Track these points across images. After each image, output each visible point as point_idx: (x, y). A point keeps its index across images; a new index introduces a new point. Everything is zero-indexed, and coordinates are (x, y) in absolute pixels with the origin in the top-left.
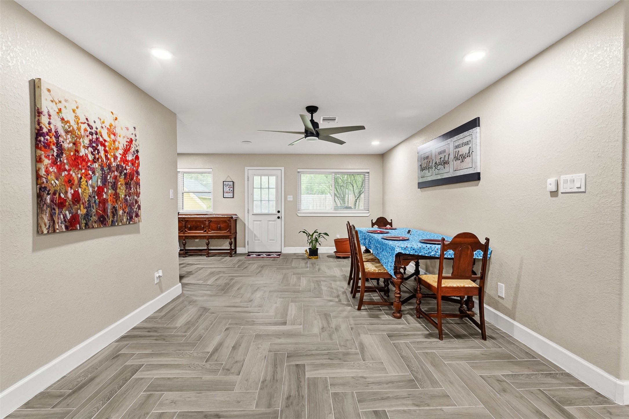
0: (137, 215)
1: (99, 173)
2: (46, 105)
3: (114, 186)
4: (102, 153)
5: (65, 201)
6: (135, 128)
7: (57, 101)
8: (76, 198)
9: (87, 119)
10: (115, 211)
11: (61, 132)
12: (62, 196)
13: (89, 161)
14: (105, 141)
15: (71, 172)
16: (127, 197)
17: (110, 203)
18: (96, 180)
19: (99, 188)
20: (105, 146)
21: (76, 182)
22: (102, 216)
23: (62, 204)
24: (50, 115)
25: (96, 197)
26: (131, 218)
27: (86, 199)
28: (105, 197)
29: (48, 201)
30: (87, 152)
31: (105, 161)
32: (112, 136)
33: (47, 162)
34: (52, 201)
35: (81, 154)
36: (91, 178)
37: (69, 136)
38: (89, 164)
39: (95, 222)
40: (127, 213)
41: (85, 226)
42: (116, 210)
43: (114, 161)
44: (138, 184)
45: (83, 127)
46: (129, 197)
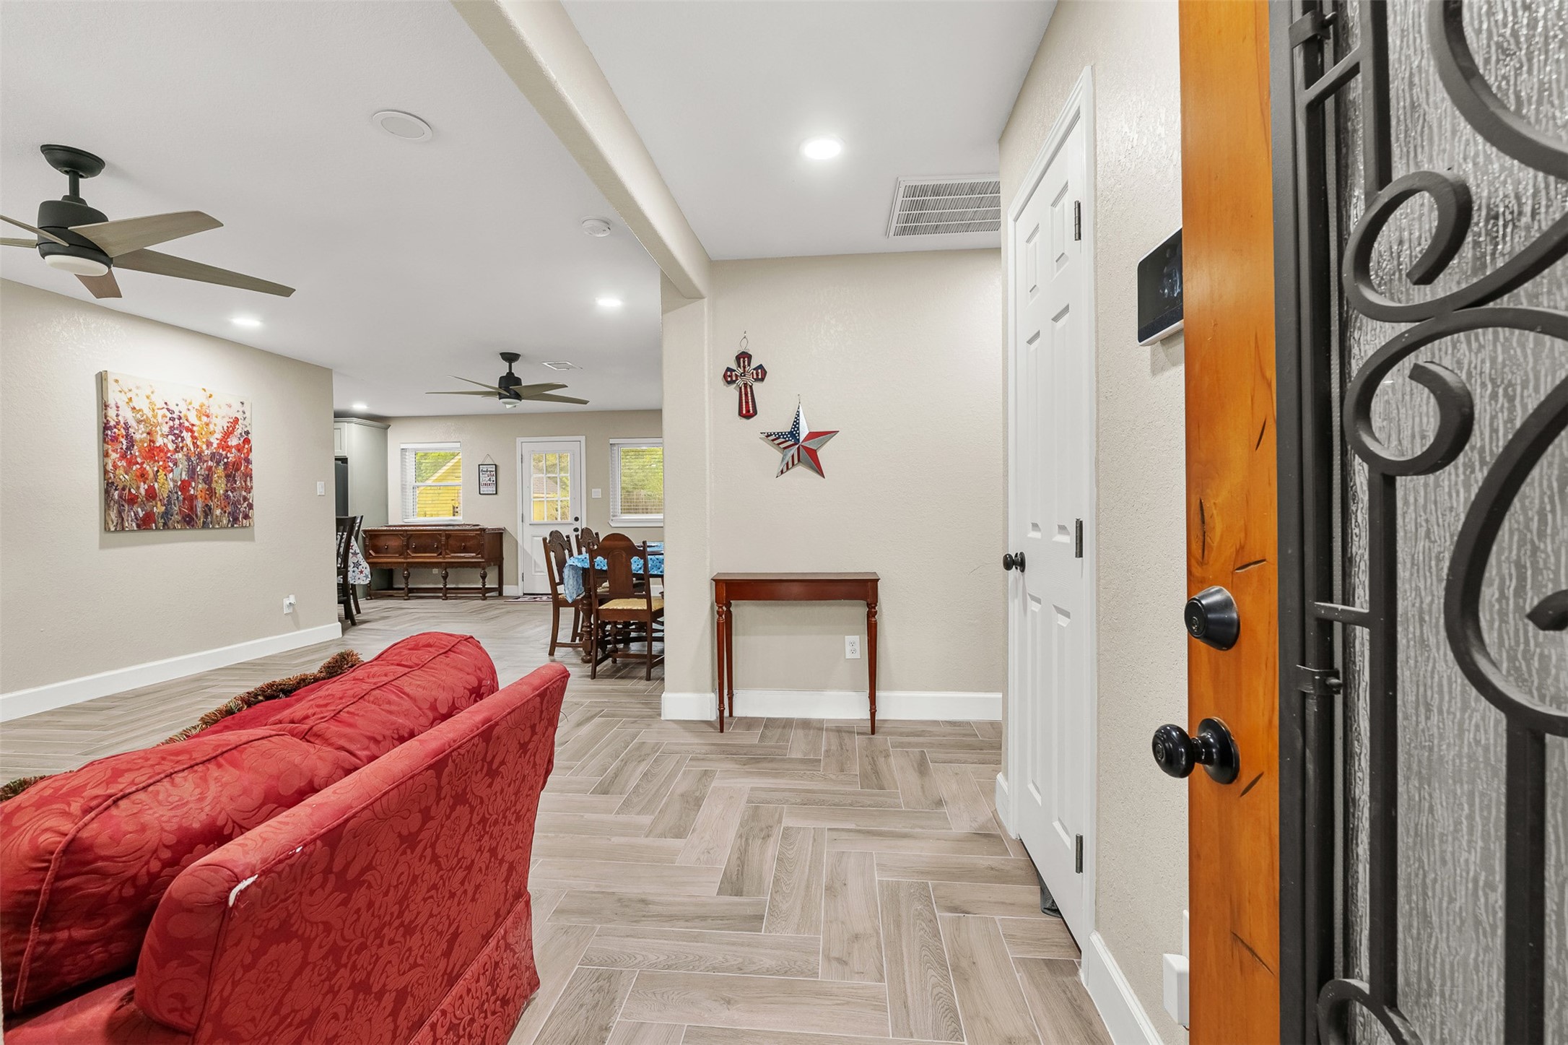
0: (246, 517)
1: (183, 465)
2: (113, 397)
3: (208, 479)
4: (189, 441)
5: (137, 497)
6: (242, 403)
7: (126, 390)
8: (151, 494)
9: (166, 403)
10: (208, 511)
11: (132, 423)
12: (133, 491)
13: (169, 451)
14: (193, 425)
15: (145, 466)
16: (229, 493)
17: (200, 500)
18: (180, 473)
19: (183, 482)
20: (192, 431)
21: (151, 475)
22: (188, 516)
23: (132, 500)
24: (118, 407)
25: (180, 493)
26: (236, 520)
27: (165, 495)
28: (192, 492)
29: (116, 497)
30: (165, 440)
31: (192, 449)
32: (205, 419)
33: (114, 456)
34: (120, 497)
35: (158, 444)
36: (172, 471)
37: (142, 426)
38: (169, 455)
39: (178, 522)
40: (229, 513)
41: (163, 526)
42: (210, 509)
43: (208, 449)
44: (248, 475)
45: (160, 413)
46: (232, 492)
